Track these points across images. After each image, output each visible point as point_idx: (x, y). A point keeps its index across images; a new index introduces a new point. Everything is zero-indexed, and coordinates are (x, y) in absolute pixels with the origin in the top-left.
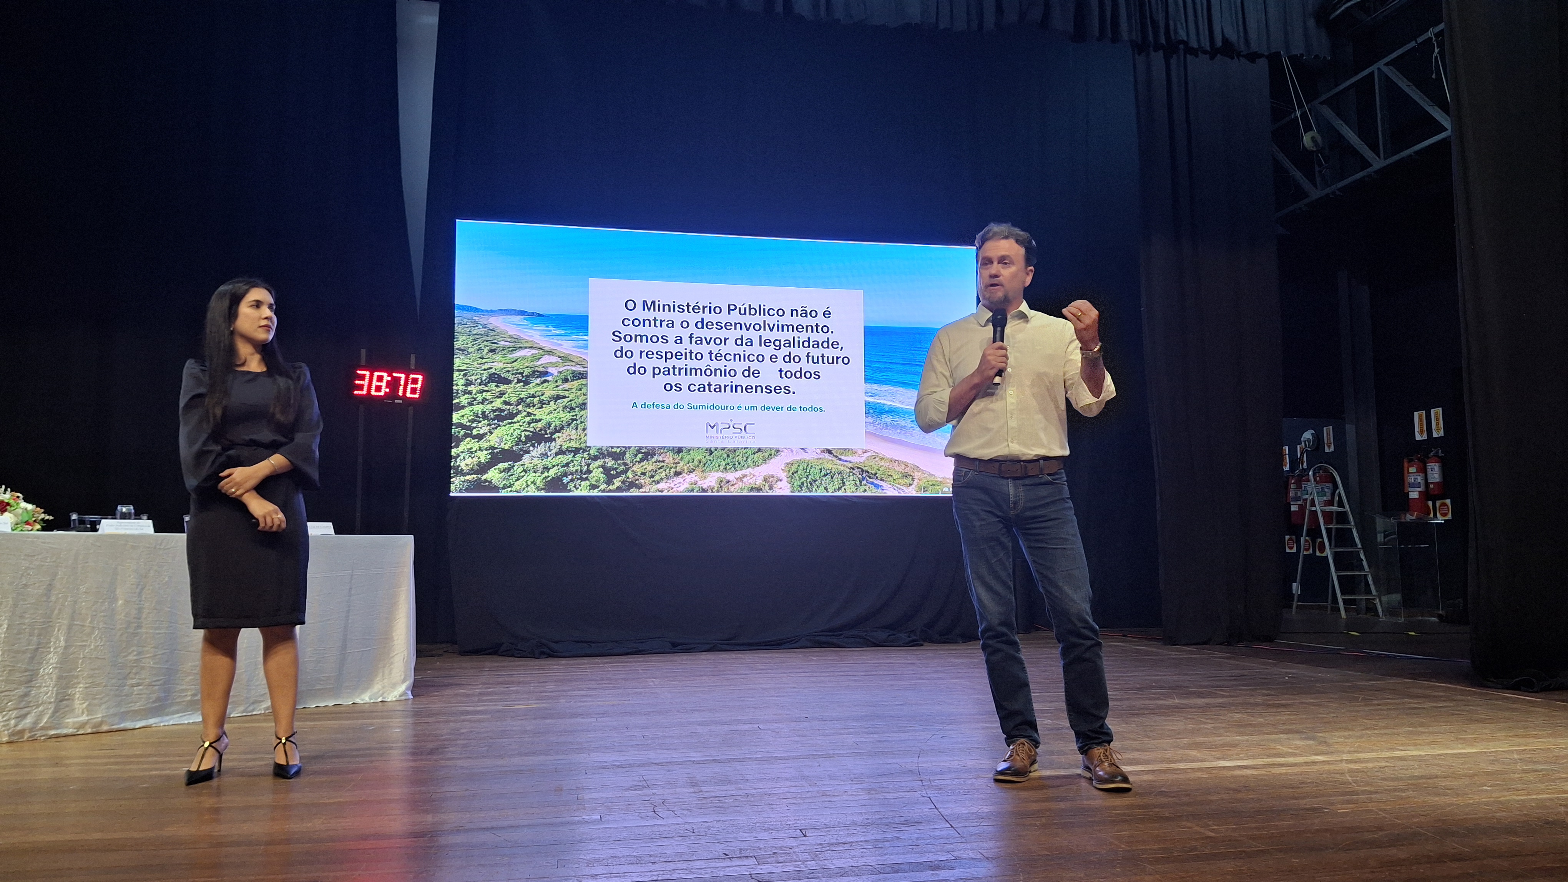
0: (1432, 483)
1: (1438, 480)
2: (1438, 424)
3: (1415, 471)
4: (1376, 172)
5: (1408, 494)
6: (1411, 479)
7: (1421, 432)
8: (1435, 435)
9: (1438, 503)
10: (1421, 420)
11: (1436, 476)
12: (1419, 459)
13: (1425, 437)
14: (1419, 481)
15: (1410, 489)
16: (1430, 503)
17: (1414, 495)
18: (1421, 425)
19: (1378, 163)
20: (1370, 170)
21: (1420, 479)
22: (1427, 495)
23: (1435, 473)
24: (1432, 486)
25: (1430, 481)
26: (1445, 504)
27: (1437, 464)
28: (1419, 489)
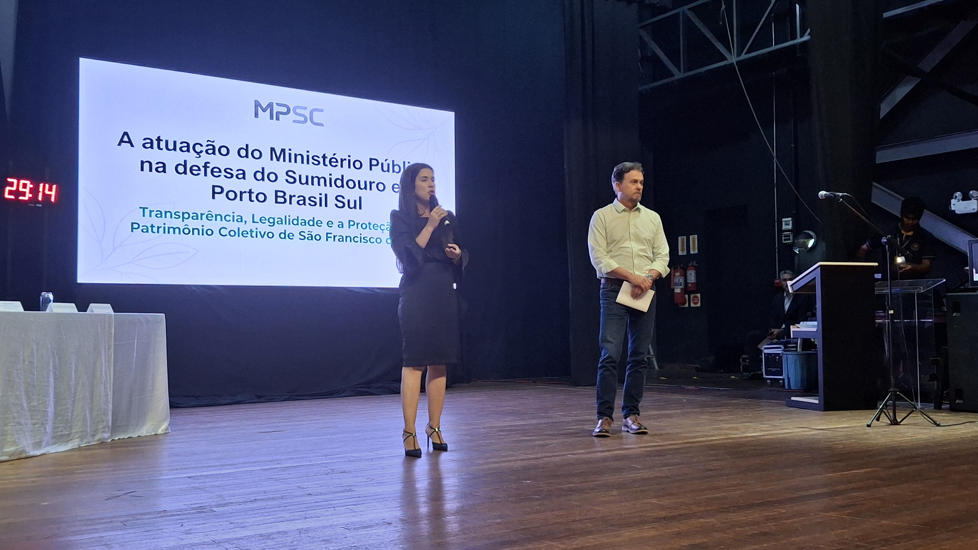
0: (690, 283)
1: (694, 281)
2: (694, 245)
3: (679, 275)
4: (678, 80)
5: (673, 290)
6: (676, 280)
7: (683, 250)
8: (692, 252)
9: (692, 296)
10: (683, 242)
11: (693, 278)
12: (682, 268)
13: (685, 253)
14: (681, 281)
15: (675, 287)
16: (687, 296)
17: (678, 290)
18: (683, 245)
19: (678, 75)
20: (673, 79)
21: (682, 280)
22: (686, 290)
23: (692, 277)
24: (690, 285)
25: (689, 281)
26: (697, 297)
27: (693, 271)
28: (681, 287)
